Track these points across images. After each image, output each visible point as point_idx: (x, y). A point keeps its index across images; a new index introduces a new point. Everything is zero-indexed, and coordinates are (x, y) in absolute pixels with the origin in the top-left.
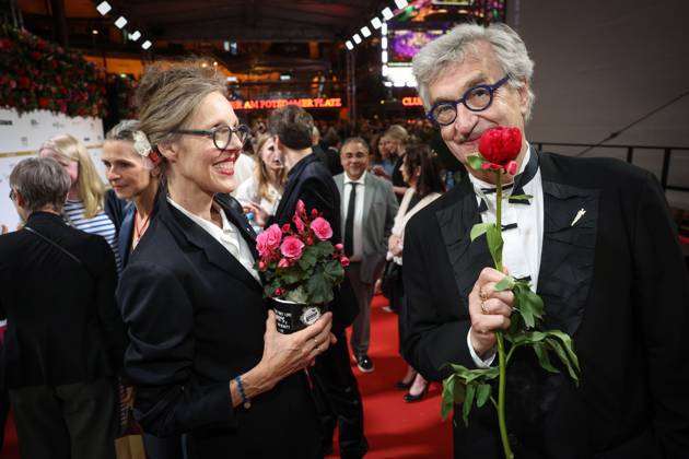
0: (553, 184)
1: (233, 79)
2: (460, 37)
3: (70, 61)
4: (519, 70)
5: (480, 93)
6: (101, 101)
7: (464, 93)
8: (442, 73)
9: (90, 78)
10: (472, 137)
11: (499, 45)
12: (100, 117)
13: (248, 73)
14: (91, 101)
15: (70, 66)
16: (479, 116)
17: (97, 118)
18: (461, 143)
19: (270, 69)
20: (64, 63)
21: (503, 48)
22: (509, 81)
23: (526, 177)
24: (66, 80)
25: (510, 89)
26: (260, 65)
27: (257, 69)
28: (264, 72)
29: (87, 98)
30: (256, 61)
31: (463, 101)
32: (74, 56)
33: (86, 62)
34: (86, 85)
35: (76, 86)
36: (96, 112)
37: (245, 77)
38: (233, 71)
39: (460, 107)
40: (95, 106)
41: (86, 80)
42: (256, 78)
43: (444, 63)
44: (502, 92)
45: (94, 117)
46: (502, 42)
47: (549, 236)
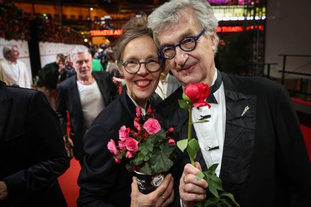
0: (231, 92)
1: (108, 17)
2: (176, 6)
3: (7, 8)
4: (211, 25)
5: (189, 41)
6: (26, 31)
7: (179, 41)
8: (166, 28)
9: (19, 17)
10: (185, 67)
11: (199, 11)
12: (26, 40)
13: (117, 14)
14: (20, 31)
15: (6, 10)
16: (189, 55)
17: (24, 41)
18: (179, 70)
19: (130, 11)
20: (3, 9)
21: (201, 12)
22: (205, 32)
23: (216, 87)
24: (5, 19)
25: (206, 37)
26: (123, 9)
27: (123, 11)
28: (126, 13)
29: (17, 29)
30: (121, 6)
31: (179, 45)
32: (9, 5)
33: (17, 8)
34: (17, 21)
35: (11, 22)
36: (23, 37)
37: (115, 16)
38: (109, 13)
39: (178, 49)
40: (23, 34)
41: (17, 19)
42: (122, 16)
43: (168, 23)
44: (202, 39)
45: (22, 40)
46: (200, 9)
47: (229, 122)
